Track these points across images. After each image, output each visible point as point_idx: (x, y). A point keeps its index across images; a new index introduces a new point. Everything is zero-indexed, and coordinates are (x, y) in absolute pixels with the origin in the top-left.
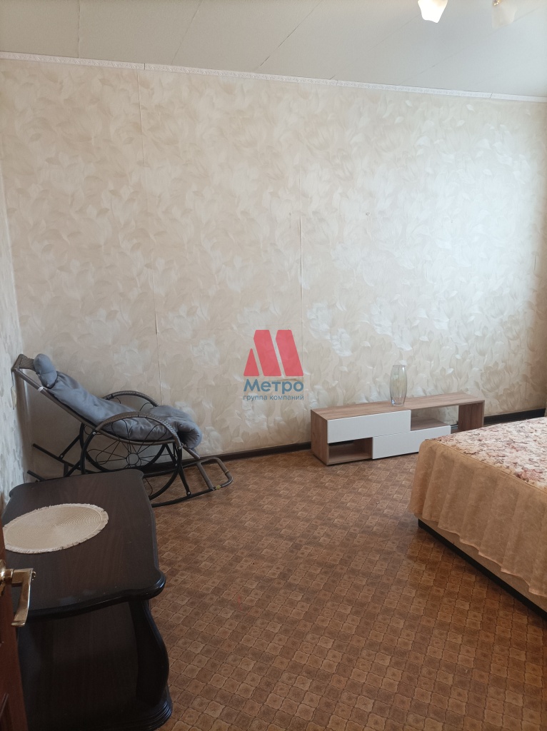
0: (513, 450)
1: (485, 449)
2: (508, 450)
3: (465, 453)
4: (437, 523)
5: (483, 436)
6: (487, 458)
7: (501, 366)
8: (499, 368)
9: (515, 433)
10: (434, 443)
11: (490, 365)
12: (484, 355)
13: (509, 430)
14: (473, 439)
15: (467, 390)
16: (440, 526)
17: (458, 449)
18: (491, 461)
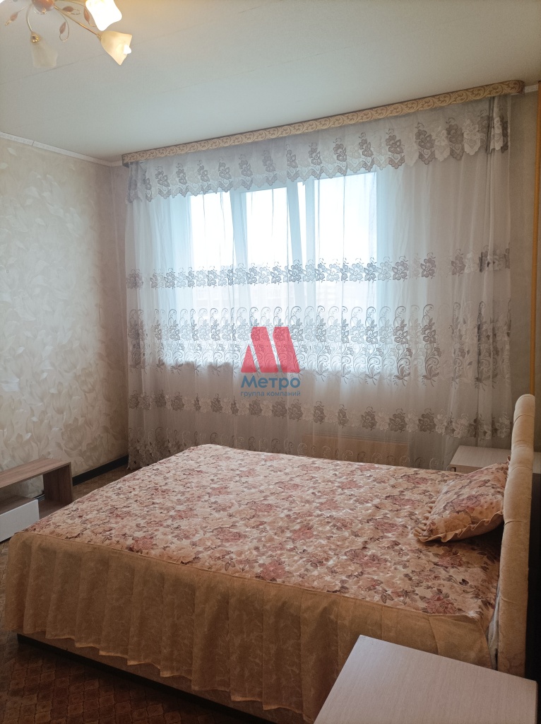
0: (119, 519)
1: (89, 526)
2: (113, 520)
3: (67, 538)
4: (44, 633)
5: (82, 510)
6: (94, 537)
7: (81, 421)
8: (80, 423)
9: (114, 497)
10: (27, 535)
11: (70, 423)
12: (62, 413)
13: (108, 495)
14: (72, 518)
15: (49, 453)
16: (48, 636)
17: (58, 535)
18: (98, 540)
